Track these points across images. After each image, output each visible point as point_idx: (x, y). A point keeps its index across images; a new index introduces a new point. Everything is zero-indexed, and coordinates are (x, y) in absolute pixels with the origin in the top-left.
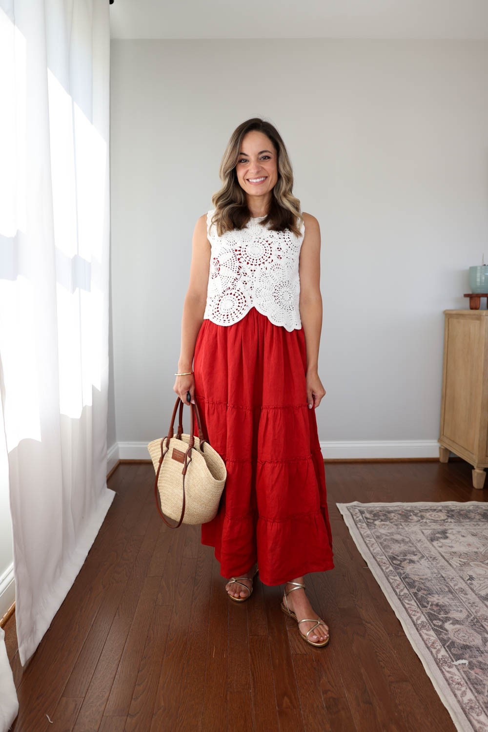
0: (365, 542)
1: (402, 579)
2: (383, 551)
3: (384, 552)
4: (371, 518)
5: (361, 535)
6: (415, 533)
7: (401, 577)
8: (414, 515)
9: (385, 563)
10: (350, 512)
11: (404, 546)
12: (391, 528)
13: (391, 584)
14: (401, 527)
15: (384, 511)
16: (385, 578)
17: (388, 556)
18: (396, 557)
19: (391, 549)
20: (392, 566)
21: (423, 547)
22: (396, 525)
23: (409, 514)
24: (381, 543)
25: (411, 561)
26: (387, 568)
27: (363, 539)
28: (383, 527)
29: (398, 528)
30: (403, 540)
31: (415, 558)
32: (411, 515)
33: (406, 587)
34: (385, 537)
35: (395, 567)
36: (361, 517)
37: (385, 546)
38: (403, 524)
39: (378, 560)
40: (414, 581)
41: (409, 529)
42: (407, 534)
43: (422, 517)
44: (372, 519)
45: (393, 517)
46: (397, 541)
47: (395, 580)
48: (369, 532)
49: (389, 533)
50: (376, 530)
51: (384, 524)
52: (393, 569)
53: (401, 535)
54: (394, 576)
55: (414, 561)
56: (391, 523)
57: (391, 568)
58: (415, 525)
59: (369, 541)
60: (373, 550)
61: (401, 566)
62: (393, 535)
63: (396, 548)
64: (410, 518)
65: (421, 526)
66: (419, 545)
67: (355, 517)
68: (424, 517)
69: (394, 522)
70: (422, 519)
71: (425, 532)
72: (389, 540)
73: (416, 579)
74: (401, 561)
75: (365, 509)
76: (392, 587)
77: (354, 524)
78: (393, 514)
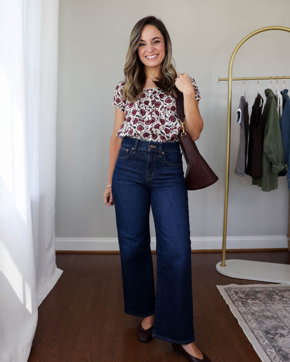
0: (244, 318)
1: (277, 351)
2: (259, 325)
3: (260, 327)
4: (244, 297)
5: (239, 312)
6: (279, 309)
7: (276, 350)
8: (275, 294)
9: (261, 337)
10: (227, 293)
11: (274, 321)
12: (261, 306)
13: (269, 356)
14: (268, 305)
15: (253, 291)
16: (263, 351)
17: (263, 330)
18: (269, 331)
19: (264, 324)
20: (267, 340)
21: (288, 322)
22: (264, 303)
23: (272, 294)
24: (256, 319)
25: (282, 335)
26: (263, 342)
27: (242, 315)
28: (255, 305)
29: (266, 306)
30: (272, 316)
31: (284, 332)
32: (274, 295)
33: (281, 359)
34: (258, 314)
35: (270, 341)
36: (236, 297)
37: (259, 321)
38: (269, 302)
39: (256, 334)
40: (287, 354)
41: (275, 306)
42: (275, 311)
43: (283, 297)
44: (245, 299)
45: (260, 296)
46: (268, 317)
47: (272, 352)
48: (245, 310)
49: (260, 310)
50: (250, 307)
51: (255, 302)
52: (268, 343)
53: (270, 312)
54: (270, 349)
55: (284, 335)
56: (260, 301)
57: (267, 342)
58: (279, 303)
59: (247, 317)
60: (251, 325)
61: (274, 340)
62: (264, 312)
63: (269, 324)
64: (273, 297)
65: (284, 304)
66: (285, 320)
67: (232, 297)
68: (284, 297)
69: (262, 301)
70: (283, 298)
71: (288, 309)
72: (262, 317)
73: (288, 352)
74: (274, 335)
75: (238, 289)
76: (270, 359)
77: (233, 303)
78: (260, 295)
